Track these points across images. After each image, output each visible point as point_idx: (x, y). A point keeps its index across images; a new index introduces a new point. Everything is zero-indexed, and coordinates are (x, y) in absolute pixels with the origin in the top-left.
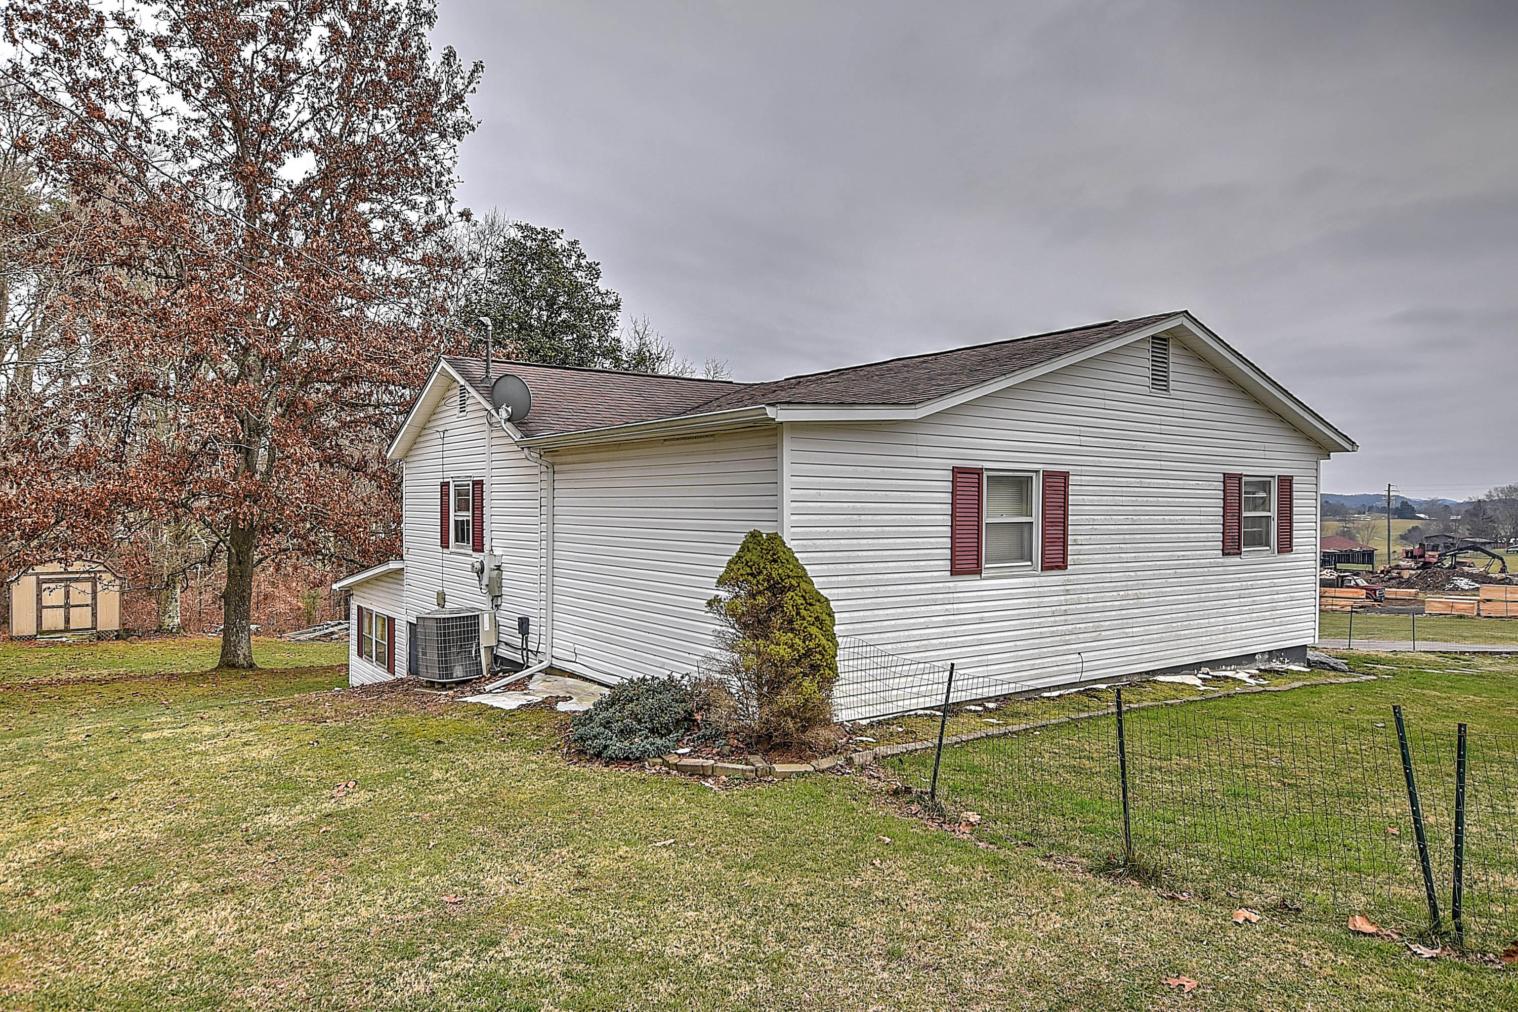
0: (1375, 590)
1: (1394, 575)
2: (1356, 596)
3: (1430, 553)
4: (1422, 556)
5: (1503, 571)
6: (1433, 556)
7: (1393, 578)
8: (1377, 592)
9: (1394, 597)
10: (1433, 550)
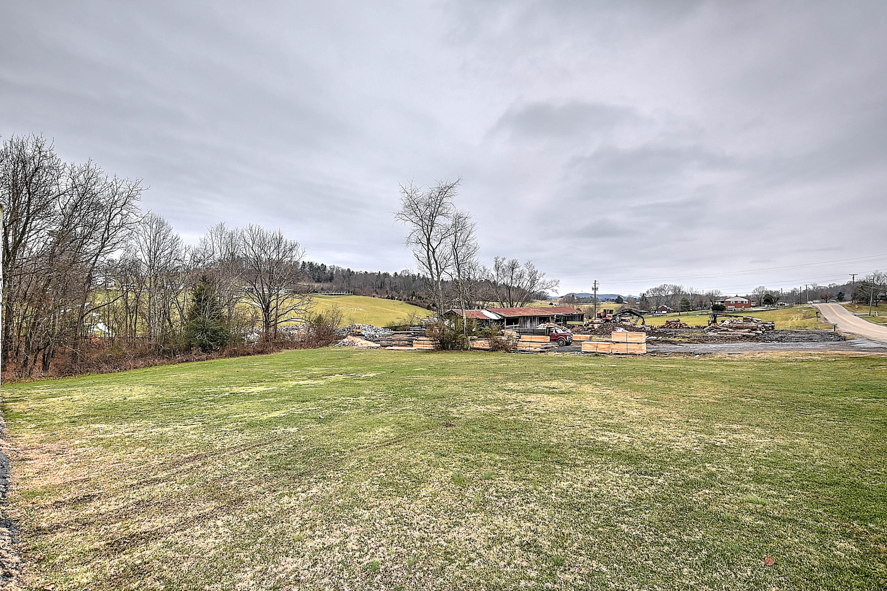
0: (566, 336)
1: (590, 327)
2: (543, 341)
3: (609, 315)
4: (605, 316)
5: (643, 324)
6: (610, 317)
7: (590, 329)
8: (568, 337)
9: (579, 340)
10: (610, 313)
